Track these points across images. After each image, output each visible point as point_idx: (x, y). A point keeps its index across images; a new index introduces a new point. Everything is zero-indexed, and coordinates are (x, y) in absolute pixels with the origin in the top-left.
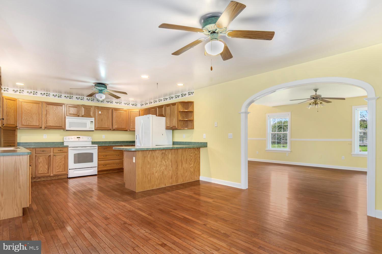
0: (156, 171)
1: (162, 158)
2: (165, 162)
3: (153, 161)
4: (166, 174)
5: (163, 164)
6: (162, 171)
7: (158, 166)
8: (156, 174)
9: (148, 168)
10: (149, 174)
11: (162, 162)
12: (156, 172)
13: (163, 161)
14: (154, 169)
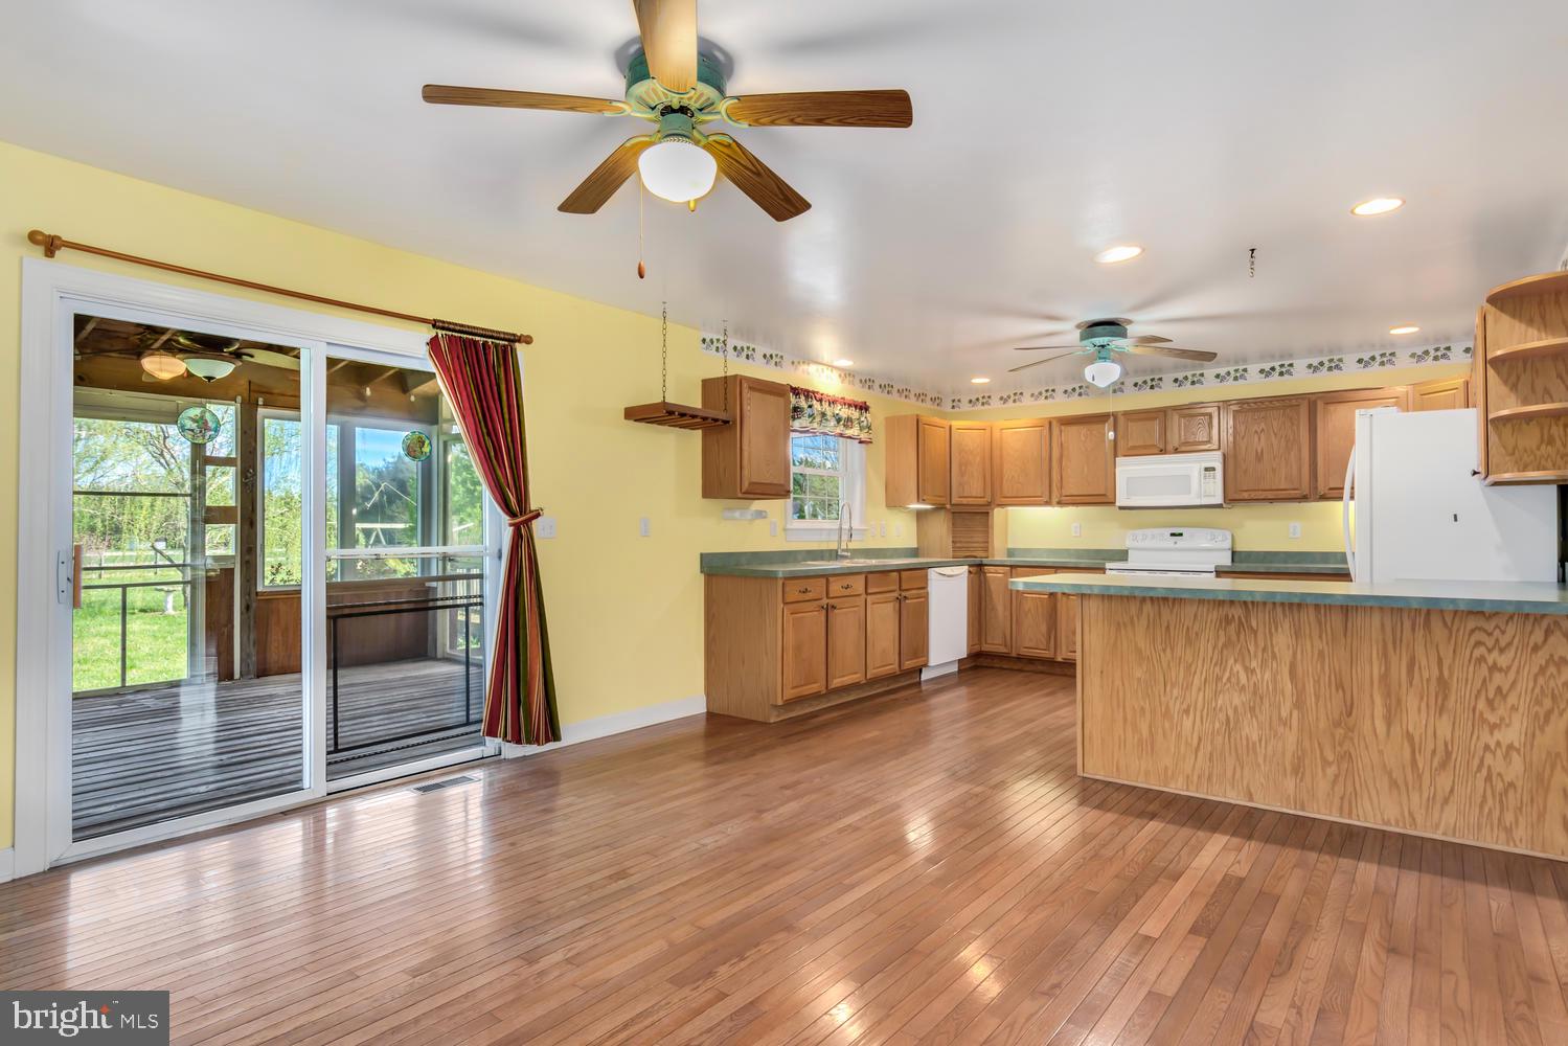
0: (1185, 706)
1: (1220, 644)
2: (1246, 669)
3: (1164, 650)
4: (1255, 737)
5: (1229, 679)
6: (1222, 716)
7: (1196, 682)
8: (1187, 723)
9: (1139, 680)
10: (1143, 709)
11: (1221, 663)
12: (1187, 711)
13: (1231, 661)
14: (1175, 692)
